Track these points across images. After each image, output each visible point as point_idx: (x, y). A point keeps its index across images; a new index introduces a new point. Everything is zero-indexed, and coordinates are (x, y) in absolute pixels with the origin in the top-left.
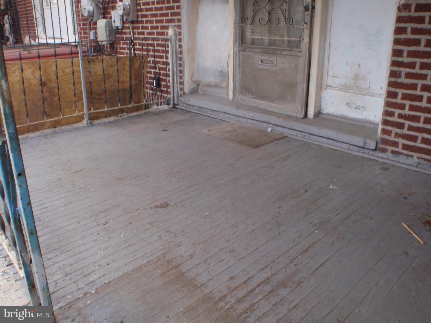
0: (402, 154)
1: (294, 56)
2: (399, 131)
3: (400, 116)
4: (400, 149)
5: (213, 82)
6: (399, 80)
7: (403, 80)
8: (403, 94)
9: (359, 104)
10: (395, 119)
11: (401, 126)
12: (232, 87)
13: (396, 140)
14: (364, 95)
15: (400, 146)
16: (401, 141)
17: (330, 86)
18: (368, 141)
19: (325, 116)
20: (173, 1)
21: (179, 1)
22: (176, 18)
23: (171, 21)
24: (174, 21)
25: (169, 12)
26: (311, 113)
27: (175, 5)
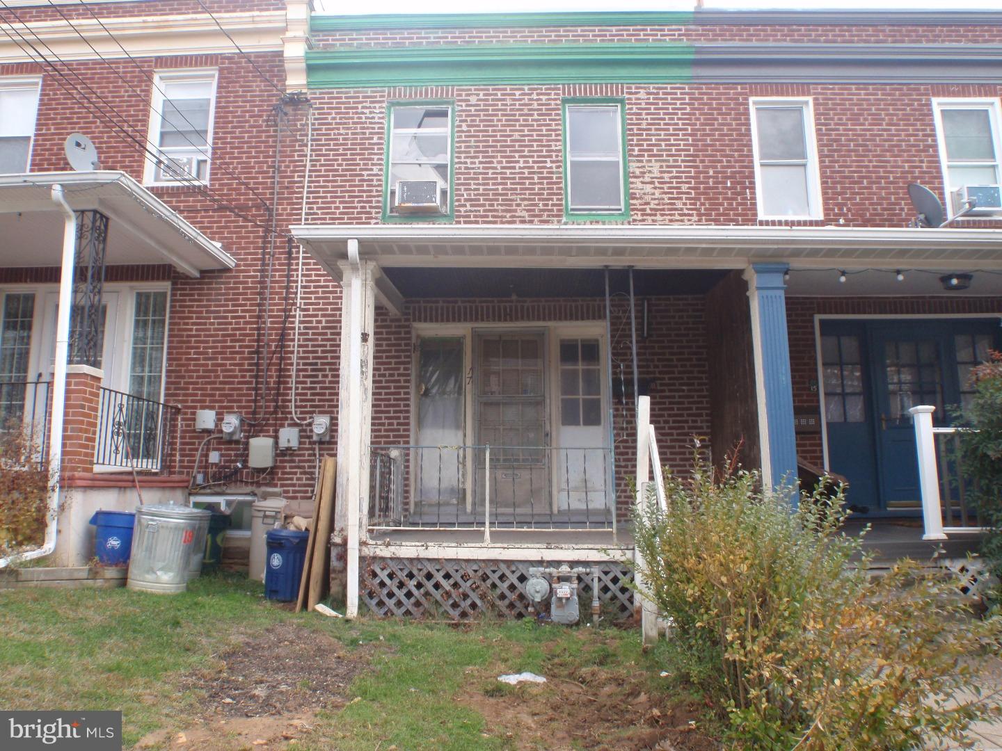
1: (538, 468)
5: (440, 500)
12: (470, 501)
14: (590, 491)
17: (564, 489)
19: (563, 512)
20: (398, 424)
21: (408, 424)
22: (401, 440)
23: (393, 443)
24: (399, 442)
25: (391, 434)
26: (555, 510)
27: (402, 428)
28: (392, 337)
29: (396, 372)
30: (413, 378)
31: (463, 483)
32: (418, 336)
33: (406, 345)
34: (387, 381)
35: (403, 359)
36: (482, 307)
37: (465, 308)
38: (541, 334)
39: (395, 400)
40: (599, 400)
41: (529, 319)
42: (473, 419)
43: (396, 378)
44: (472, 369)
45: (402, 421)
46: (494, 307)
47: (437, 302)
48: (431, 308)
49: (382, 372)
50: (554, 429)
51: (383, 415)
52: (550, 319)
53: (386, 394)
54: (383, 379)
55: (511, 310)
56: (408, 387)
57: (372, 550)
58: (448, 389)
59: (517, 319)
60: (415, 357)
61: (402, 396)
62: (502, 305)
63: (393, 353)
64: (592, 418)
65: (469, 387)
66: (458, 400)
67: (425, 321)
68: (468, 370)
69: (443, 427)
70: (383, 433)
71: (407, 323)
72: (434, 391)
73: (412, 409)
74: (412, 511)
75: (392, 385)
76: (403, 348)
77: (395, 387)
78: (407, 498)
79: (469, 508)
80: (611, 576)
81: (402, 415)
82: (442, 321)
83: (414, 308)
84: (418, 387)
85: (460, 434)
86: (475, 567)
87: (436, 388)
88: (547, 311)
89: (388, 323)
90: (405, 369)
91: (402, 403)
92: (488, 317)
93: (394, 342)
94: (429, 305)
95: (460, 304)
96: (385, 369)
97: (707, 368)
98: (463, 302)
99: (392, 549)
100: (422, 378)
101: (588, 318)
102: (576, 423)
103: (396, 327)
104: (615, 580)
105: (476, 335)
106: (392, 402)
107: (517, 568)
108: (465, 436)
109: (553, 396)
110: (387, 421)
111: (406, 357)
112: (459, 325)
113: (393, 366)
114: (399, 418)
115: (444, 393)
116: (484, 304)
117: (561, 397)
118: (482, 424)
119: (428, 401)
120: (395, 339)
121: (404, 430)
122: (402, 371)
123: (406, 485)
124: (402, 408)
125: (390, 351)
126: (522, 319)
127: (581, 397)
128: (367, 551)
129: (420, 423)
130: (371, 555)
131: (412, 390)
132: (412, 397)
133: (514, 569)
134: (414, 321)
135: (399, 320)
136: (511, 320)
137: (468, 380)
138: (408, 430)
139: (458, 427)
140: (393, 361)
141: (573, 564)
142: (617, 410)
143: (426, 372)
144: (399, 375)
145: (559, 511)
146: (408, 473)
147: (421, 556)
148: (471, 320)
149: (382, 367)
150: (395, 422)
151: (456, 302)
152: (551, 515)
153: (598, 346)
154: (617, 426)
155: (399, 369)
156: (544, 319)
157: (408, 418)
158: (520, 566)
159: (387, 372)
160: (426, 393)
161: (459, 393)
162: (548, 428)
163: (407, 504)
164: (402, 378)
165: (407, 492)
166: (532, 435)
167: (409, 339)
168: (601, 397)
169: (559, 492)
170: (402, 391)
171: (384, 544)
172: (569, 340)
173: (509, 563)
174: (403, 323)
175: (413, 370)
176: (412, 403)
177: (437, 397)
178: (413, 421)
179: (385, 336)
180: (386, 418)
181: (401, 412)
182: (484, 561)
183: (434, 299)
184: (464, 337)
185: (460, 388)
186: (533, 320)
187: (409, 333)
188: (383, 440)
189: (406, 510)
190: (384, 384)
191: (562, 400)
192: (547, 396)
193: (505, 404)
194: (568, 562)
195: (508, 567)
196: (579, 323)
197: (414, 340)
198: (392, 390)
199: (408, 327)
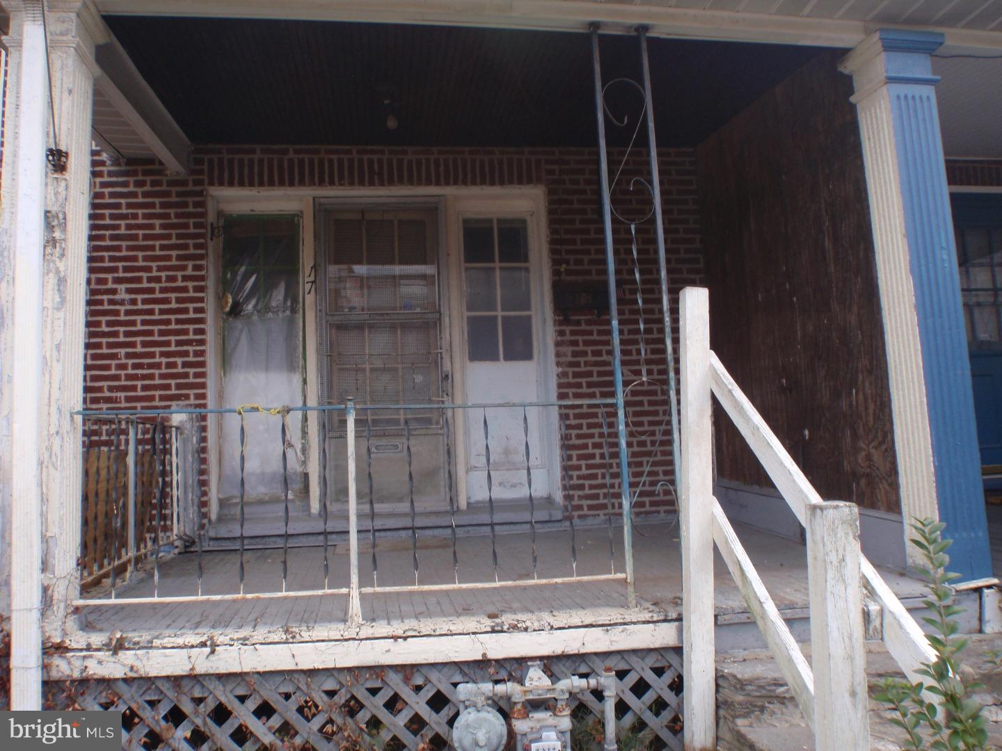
0: (589, 516)
1: (432, 434)
2: (580, 493)
3: (579, 477)
4: (586, 512)
5: (266, 494)
6: (571, 442)
7: (574, 441)
8: (577, 455)
9: (514, 481)
10: (575, 481)
11: (581, 487)
12: (317, 493)
13: (581, 503)
14: (518, 469)
15: (585, 508)
16: (585, 503)
17: (475, 467)
18: (553, 512)
19: (475, 505)
20: (185, 365)
21: (202, 364)
22: (192, 392)
23: (176, 398)
24: (187, 397)
25: (173, 382)
26: (463, 504)
27: (192, 371)
28: (172, 211)
29: (179, 274)
30: (210, 283)
31: (304, 463)
32: (220, 214)
33: (196, 226)
34: (163, 290)
35: (192, 251)
36: (331, 161)
37: (301, 162)
38: (432, 210)
39: (178, 322)
40: (529, 317)
41: (411, 182)
42: (319, 352)
43: (179, 283)
44: (315, 267)
45: (191, 359)
46: (351, 161)
47: (253, 151)
48: (241, 161)
49: (155, 274)
50: (457, 365)
51: (157, 350)
52: (447, 183)
53: (162, 312)
54: (157, 286)
55: (381, 167)
56: (201, 300)
57: (78, 664)
58: (274, 304)
59: (391, 182)
60: (214, 247)
61: (192, 315)
62: (366, 157)
63: (174, 241)
64: (520, 348)
65: (310, 299)
66: (291, 322)
67: (231, 184)
68: (307, 270)
69: (267, 369)
70: (157, 382)
71: (198, 188)
72: (250, 307)
73: (210, 336)
74: (214, 516)
75: (173, 296)
76: (192, 230)
77: (179, 300)
78: (205, 494)
79: (315, 506)
80: (631, 679)
81: (191, 349)
82: (261, 184)
83: (211, 162)
84: (220, 299)
85: (297, 379)
86: (330, 685)
87: (253, 302)
88: (442, 168)
89: (164, 188)
90: (196, 268)
91: (191, 327)
92: (341, 178)
93: (175, 221)
94: (237, 157)
95: (291, 155)
96: (160, 269)
97: (701, 265)
98: (296, 152)
99: (128, 657)
100: (225, 285)
101: (511, 182)
102: (491, 356)
103: (179, 194)
104: (640, 688)
105: (322, 211)
106: (173, 326)
107: (427, 680)
108: (305, 382)
109: (455, 313)
110: (164, 360)
111: (197, 246)
112: (291, 191)
113: (174, 262)
114: (186, 354)
115: (267, 309)
116: (335, 157)
117: (466, 314)
118: (333, 361)
119: (239, 324)
120: (177, 216)
121: (196, 375)
122: (189, 272)
123: (202, 472)
124: (191, 336)
125: (168, 237)
126: (401, 182)
127: (500, 313)
128: (63, 668)
129: (225, 361)
130: (76, 675)
131: (210, 305)
132: (210, 316)
133: (419, 681)
134: (211, 183)
135: (184, 183)
136: (382, 184)
137: (308, 286)
138: (203, 375)
139: (292, 367)
140: (174, 253)
141: (551, 664)
142: (561, 333)
143: (235, 274)
144: (185, 278)
145: (469, 504)
146: (204, 450)
147: (201, 669)
148: (312, 183)
149: (154, 265)
150: (179, 361)
151: (285, 152)
152: (455, 511)
153: (525, 229)
154: (562, 359)
155: (184, 268)
156: (438, 183)
157: (201, 353)
158: (434, 676)
159: (163, 274)
160: (236, 311)
161: (294, 311)
162: (447, 366)
163: (204, 504)
164: (190, 284)
165: (203, 483)
166: (419, 379)
167: (203, 215)
168: (532, 313)
169: (467, 472)
170: (191, 306)
171: (107, 646)
172: (477, 221)
173: (407, 670)
174: (190, 188)
175: (211, 269)
176: (210, 327)
177: (255, 318)
178: (211, 359)
179: (158, 210)
180: (163, 354)
181: (189, 343)
182: (349, 669)
183: (247, 146)
184: (300, 215)
185: (295, 300)
186: (419, 183)
187: (202, 204)
188: (157, 393)
189: (205, 515)
190: (158, 295)
191: (469, 318)
192: (445, 311)
193: (371, 327)
194: (541, 658)
195: (407, 680)
196: (497, 190)
197: (211, 217)
198: (174, 305)
199: (200, 194)
